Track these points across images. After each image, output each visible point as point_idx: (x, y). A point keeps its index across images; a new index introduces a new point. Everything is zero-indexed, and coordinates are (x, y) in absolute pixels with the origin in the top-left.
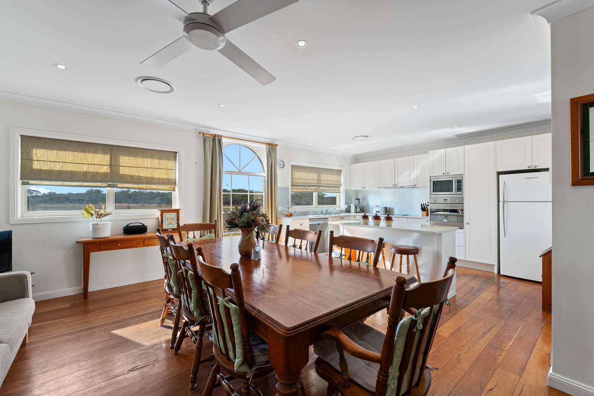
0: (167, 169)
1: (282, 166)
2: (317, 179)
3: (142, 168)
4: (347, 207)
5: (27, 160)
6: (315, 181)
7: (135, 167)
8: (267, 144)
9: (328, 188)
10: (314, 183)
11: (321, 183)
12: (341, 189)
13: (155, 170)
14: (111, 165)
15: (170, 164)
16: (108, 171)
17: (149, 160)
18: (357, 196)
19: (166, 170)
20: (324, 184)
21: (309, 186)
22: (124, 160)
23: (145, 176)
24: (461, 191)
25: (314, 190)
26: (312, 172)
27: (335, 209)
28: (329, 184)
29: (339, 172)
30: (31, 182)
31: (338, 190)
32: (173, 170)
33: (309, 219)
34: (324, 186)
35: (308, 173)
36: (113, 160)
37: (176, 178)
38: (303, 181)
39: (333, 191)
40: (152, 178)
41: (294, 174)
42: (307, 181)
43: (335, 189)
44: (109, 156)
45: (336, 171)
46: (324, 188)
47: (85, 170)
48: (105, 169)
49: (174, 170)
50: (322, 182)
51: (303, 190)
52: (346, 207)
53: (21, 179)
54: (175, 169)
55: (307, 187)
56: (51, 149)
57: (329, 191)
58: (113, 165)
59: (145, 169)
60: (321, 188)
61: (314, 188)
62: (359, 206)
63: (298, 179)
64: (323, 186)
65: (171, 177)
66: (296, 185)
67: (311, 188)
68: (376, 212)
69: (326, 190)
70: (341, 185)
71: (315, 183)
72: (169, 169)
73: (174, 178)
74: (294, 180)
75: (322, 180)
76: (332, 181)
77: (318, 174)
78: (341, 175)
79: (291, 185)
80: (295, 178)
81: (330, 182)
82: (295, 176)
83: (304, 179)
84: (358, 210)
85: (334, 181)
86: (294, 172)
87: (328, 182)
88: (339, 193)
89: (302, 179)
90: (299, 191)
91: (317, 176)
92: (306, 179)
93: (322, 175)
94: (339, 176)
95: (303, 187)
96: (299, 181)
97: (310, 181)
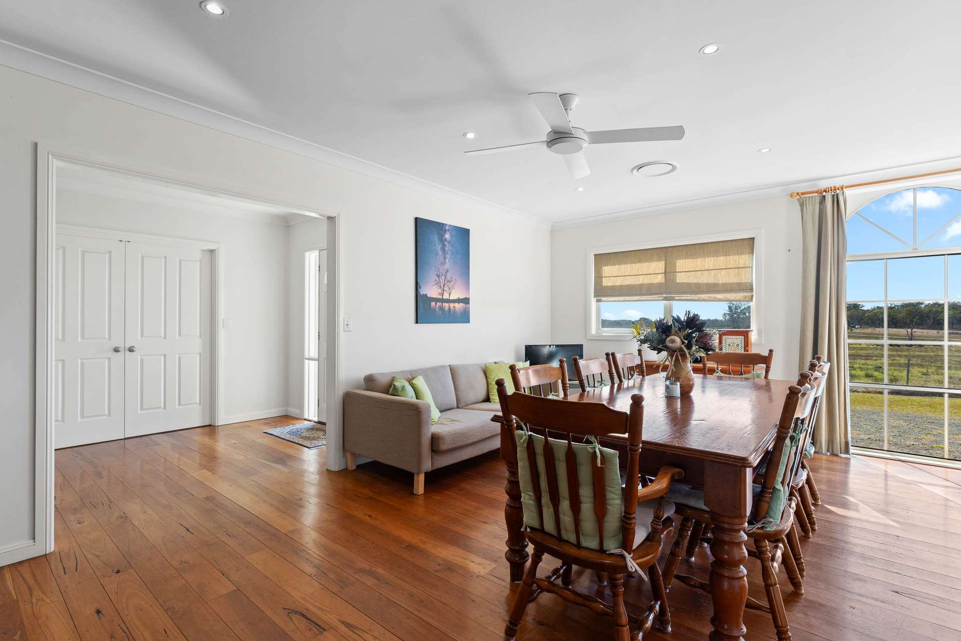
0: (738, 268)
3: (702, 271)
5: (599, 277)
7: (692, 271)
13: (719, 271)
14: (665, 273)
15: (743, 259)
16: (663, 281)
17: (712, 259)
19: (736, 269)
22: (682, 264)
23: (706, 282)
30: (604, 299)
32: (747, 267)
36: (668, 266)
37: (752, 281)
40: (716, 285)
44: (664, 262)
47: (641, 282)
48: (660, 279)
49: (750, 267)
53: (595, 296)
54: (751, 265)
56: (614, 265)
58: (669, 272)
59: (706, 271)
65: (744, 280)
72: (742, 268)
73: (750, 281)
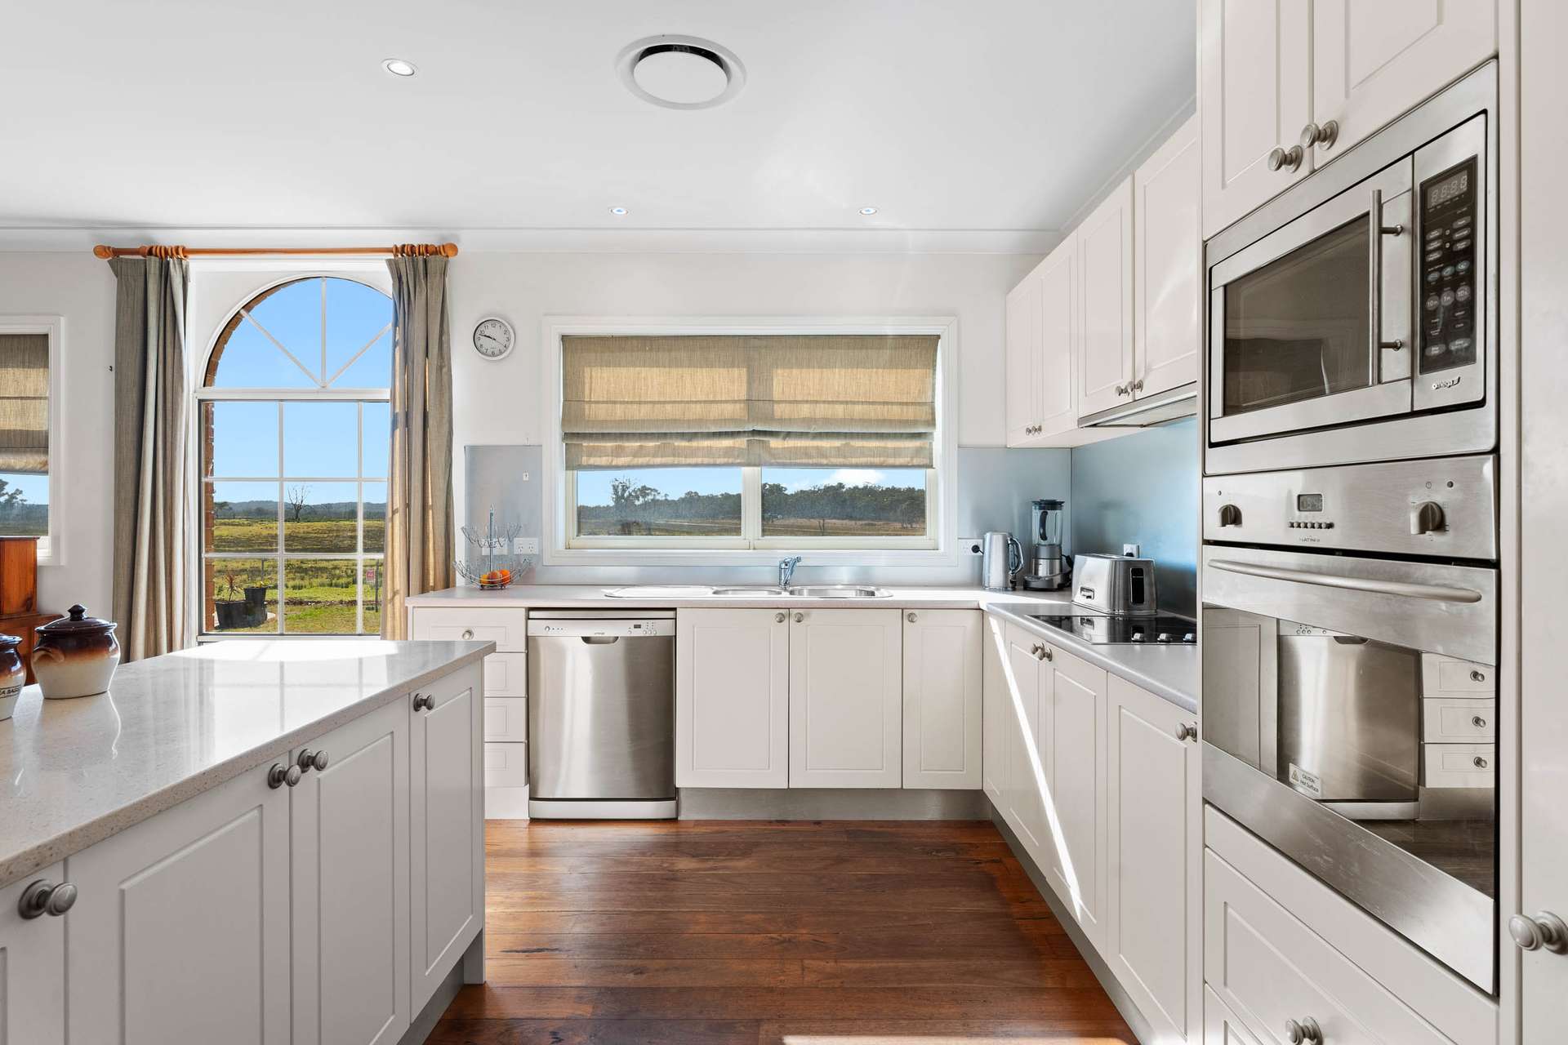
0: (22, 398)
2: (743, 396)
4: (975, 549)
6: (729, 407)
9: (837, 443)
10: (715, 422)
11: (771, 418)
12: (934, 445)
15: (33, 380)
19: (19, 401)
20: (790, 421)
21: (694, 436)
25: (723, 456)
26: (710, 365)
28: (826, 421)
29: (919, 347)
31: (918, 451)
32: (40, 398)
34: (802, 435)
35: (675, 372)
37: (47, 429)
38: (644, 412)
39: (877, 460)
41: (587, 381)
42: (670, 411)
43: (891, 444)
45: (889, 341)
46: (791, 443)
49: (46, 398)
50: (780, 410)
51: (654, 456)
52: (965, 547)
55: (684, 444)
57: (841, 460)
60: (774, 443)
61: (726, 443)
63: (615, 402)
65: (34, 422)
66: (604, 436)
67: (706, 443)
69: (821, 452)
70: (932, 422)
71: (733, 420)
72: (28, 398)
73: (45, 428)
74: (587, 412)
75: (779, 402)
76: (853, 403)
77: (748, 371)
78: (935, 361)
79: (567, 436)
80: (590, 402)
81: (840, 411)
82: (587, 392)
83: (653, 403)
84: (1043, 570)
85: (873, 403)
86: (587, 370)
87: (822, 411)
88: (931, 466)
89: (640, 403)
90: (631, 464)
91: (745, 378)
92: (668, 400)
93: (780, 371)
94: (918, 372)
95: (651, 444)
96: (619, 412)
97: (696, 411)
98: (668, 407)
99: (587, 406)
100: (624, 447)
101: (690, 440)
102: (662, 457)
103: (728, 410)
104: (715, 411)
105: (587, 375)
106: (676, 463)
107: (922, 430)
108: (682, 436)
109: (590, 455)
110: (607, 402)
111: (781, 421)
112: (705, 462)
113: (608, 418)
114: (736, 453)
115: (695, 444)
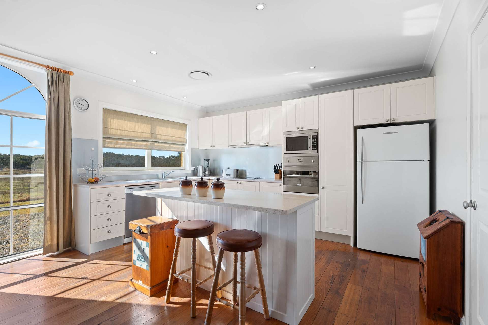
1: (85, 106)
2: (150, 132)
4: (194, 169)
6: (147, 134)
8: (48, 67)
9: (168, 145)
10: (144, 138)
11: (156, 138)
12: (186, 147)
18: (207, 156)
20: (160, 139)
21: (137, 141)
24: (316, 149)
25: (144, 147)
26: (142, 123)
27: (174, 171)
28: (168, 140)
29: (184, 126)
31: (183, 148)
33: (125, 186)
34: (162, 143)
38: (125, 133)
39: (175, 150)
41: (109, 122)
42: (132, 134)
43: (178, 146)
45: (178, 124)
50: (158, 137)
51: (127, 145)
52: (192, 169)
55: (134, 142)
57: (169, 149)
60: (156, 144)
61: (145, 143)
62: (208, 168)
63: (117, 129)
64: (159, 142)
66: (113, 139)
67: (140, 143)
68: (227, 174)
69: (165, 147)
70: (186, 143)
71: (147, 138)
74: (109, 131)
75: (158, 134)
76: (172, 136)
77: (151, 126)
78: (186, 129)
79: (104, 138)
80: (110, 128)
81: (170, 138)
82: (109, 126)
83: (128, 131)
84: (207, 173)
85: (176, 137)
86: (109, 119)
87: (166, 138)
88: (185, 152)
89: (124, 130)
90: (120, 147)
91: (150, 128)
92: (132, 130)
93: (158, 127)
94: (184, 131)
95: (126, 142)
96: (119, 132)
97: (139, 134)
98: (132, 132)
99: (109, 130)
100: (118, 142)
101: (136, 142)
102: (129, 146)
103: (147, 135)
104: (144, 135)
105: (109, 120)
106: (132, 147)
107: (185, 144)
108: (134, 140)
109: (108, 144)
110: (115, 129)
111: (159, 139)
112: (140, 148)
113: (116, 134)
114: (147, 146)
115: (137, 143)
